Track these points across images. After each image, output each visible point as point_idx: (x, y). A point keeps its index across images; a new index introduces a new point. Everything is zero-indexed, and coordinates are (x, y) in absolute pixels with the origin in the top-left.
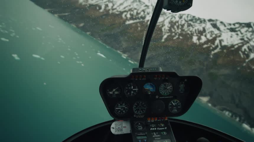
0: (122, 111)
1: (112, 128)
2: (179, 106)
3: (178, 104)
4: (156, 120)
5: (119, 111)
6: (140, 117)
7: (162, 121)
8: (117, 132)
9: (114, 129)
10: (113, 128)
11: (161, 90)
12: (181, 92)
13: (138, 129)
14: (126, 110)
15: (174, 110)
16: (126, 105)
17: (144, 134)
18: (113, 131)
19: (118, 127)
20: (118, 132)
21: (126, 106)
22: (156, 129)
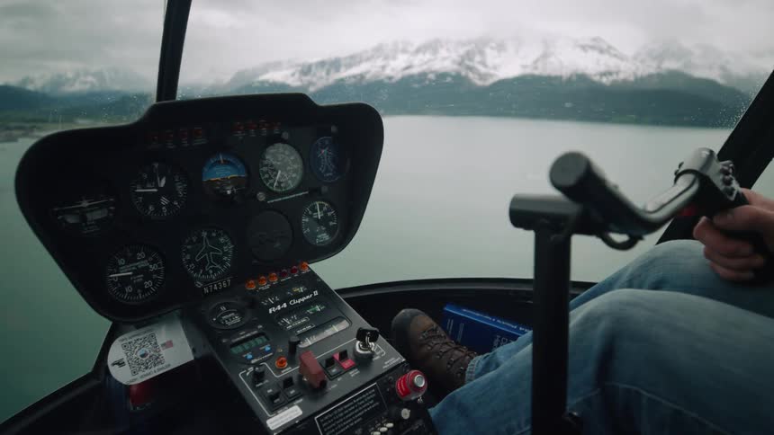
0: (141, 285)
1: (113, 364)
2: (331, 219)
3: (325, 213)
4: (275, 281)
5: (129, 289)
6: (216, 288)
7: (294, 278)
8: (141, 373)
9: (127, 366)
10: (120, 363)
11: (267, 176)
12: (328, 175)
13: (225, 324)
14: (155, 276)
15: (319, 236)
16: (151, 259)
17: (255, 332)
18: (122, 375)
19: (139, 354)
20: (147, 371)
21: (152, 263)
22: (285, 305)
